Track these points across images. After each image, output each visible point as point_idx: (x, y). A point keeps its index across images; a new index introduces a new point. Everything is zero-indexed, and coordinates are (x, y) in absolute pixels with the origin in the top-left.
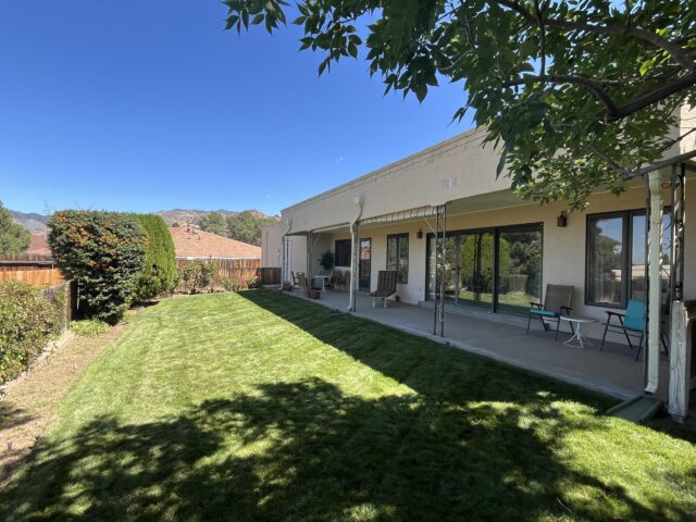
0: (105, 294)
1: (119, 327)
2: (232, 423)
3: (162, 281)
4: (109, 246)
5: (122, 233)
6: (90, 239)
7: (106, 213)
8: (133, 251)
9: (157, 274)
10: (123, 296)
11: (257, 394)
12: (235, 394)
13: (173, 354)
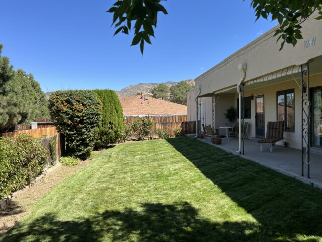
0: (78, 141)
1: (86, 162)
2: (113, 227)
3: (115, 132)
4: (78, 111)
5: (85, 103)
6: (68, 107)
7: (77, 91)
8: (91, 114)
9: (112, 128)
10: (88, 142)
11: (140, 209)
12: (126, 208)
13: (104, 180)
